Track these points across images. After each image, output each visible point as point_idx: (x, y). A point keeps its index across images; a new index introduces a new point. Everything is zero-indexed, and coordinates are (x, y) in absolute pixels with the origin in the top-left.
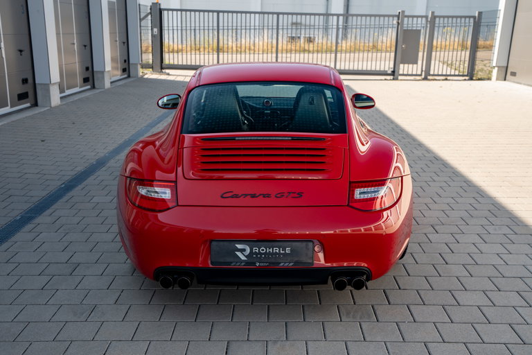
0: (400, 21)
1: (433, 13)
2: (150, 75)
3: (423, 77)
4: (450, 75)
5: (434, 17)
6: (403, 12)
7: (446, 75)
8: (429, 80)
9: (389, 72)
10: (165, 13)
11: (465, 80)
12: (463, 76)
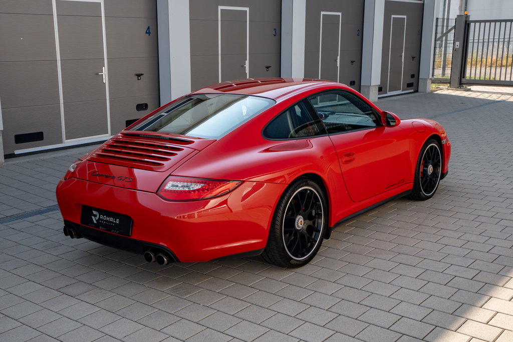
2: (445, 90)
10: (472, 25)
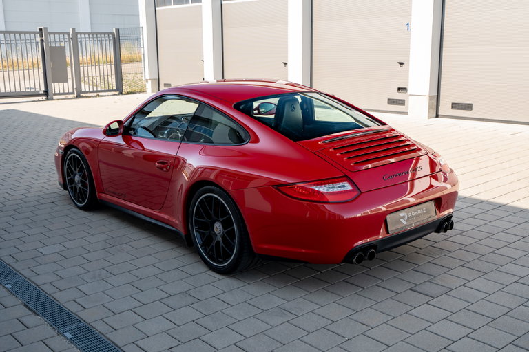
0: (43, 38)
1: (74, 29)
3: (75, 95)
4: (101, 91)
5: (75, 34)
6: (46, 28)
7: (97, 91)
8: (82, 97)
9: (41, 92)
11: (115, 94)
12: (113, 90)
